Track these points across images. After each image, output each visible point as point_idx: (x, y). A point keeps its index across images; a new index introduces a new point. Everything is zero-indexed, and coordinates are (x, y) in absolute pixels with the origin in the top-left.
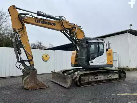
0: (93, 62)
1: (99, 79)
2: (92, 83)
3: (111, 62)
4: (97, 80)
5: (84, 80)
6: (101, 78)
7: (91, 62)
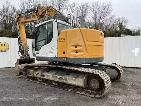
0: (39, 53)
1: (45, 77)
2: (39, 80)
3: (64, 53)
4: (44, 77)
5: (29, 73)
6: (48, 76)
7: (37, 53)
